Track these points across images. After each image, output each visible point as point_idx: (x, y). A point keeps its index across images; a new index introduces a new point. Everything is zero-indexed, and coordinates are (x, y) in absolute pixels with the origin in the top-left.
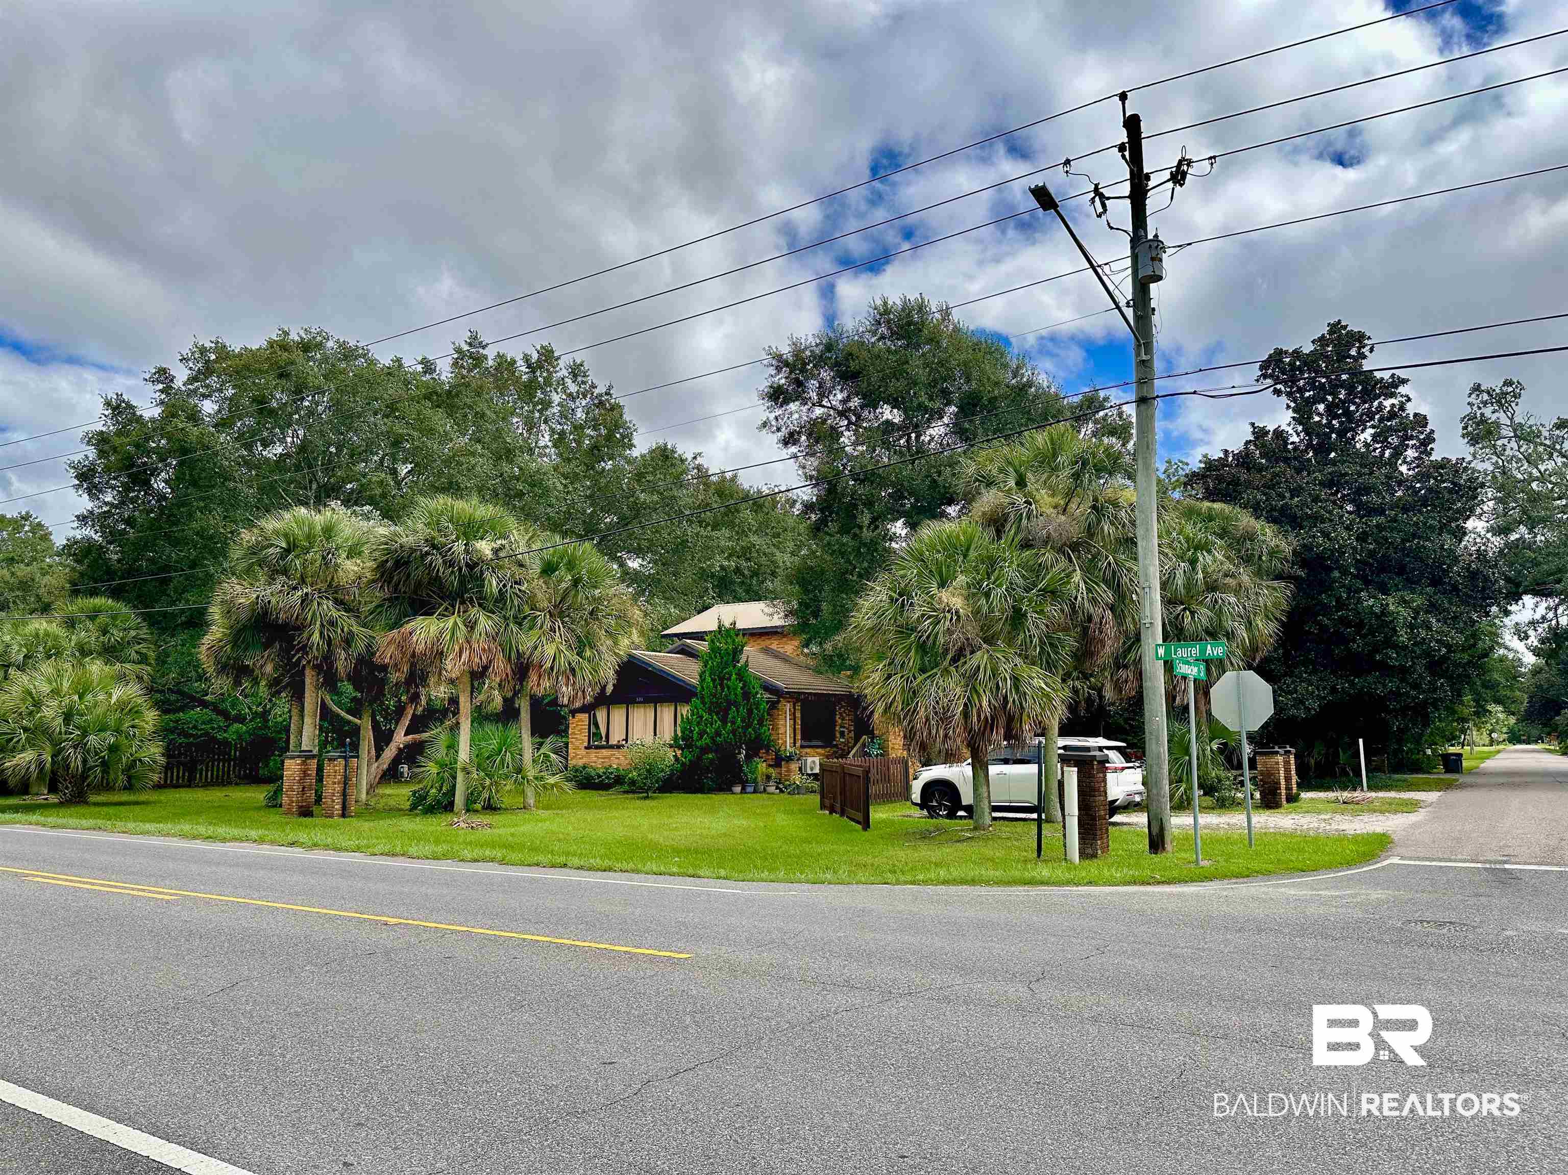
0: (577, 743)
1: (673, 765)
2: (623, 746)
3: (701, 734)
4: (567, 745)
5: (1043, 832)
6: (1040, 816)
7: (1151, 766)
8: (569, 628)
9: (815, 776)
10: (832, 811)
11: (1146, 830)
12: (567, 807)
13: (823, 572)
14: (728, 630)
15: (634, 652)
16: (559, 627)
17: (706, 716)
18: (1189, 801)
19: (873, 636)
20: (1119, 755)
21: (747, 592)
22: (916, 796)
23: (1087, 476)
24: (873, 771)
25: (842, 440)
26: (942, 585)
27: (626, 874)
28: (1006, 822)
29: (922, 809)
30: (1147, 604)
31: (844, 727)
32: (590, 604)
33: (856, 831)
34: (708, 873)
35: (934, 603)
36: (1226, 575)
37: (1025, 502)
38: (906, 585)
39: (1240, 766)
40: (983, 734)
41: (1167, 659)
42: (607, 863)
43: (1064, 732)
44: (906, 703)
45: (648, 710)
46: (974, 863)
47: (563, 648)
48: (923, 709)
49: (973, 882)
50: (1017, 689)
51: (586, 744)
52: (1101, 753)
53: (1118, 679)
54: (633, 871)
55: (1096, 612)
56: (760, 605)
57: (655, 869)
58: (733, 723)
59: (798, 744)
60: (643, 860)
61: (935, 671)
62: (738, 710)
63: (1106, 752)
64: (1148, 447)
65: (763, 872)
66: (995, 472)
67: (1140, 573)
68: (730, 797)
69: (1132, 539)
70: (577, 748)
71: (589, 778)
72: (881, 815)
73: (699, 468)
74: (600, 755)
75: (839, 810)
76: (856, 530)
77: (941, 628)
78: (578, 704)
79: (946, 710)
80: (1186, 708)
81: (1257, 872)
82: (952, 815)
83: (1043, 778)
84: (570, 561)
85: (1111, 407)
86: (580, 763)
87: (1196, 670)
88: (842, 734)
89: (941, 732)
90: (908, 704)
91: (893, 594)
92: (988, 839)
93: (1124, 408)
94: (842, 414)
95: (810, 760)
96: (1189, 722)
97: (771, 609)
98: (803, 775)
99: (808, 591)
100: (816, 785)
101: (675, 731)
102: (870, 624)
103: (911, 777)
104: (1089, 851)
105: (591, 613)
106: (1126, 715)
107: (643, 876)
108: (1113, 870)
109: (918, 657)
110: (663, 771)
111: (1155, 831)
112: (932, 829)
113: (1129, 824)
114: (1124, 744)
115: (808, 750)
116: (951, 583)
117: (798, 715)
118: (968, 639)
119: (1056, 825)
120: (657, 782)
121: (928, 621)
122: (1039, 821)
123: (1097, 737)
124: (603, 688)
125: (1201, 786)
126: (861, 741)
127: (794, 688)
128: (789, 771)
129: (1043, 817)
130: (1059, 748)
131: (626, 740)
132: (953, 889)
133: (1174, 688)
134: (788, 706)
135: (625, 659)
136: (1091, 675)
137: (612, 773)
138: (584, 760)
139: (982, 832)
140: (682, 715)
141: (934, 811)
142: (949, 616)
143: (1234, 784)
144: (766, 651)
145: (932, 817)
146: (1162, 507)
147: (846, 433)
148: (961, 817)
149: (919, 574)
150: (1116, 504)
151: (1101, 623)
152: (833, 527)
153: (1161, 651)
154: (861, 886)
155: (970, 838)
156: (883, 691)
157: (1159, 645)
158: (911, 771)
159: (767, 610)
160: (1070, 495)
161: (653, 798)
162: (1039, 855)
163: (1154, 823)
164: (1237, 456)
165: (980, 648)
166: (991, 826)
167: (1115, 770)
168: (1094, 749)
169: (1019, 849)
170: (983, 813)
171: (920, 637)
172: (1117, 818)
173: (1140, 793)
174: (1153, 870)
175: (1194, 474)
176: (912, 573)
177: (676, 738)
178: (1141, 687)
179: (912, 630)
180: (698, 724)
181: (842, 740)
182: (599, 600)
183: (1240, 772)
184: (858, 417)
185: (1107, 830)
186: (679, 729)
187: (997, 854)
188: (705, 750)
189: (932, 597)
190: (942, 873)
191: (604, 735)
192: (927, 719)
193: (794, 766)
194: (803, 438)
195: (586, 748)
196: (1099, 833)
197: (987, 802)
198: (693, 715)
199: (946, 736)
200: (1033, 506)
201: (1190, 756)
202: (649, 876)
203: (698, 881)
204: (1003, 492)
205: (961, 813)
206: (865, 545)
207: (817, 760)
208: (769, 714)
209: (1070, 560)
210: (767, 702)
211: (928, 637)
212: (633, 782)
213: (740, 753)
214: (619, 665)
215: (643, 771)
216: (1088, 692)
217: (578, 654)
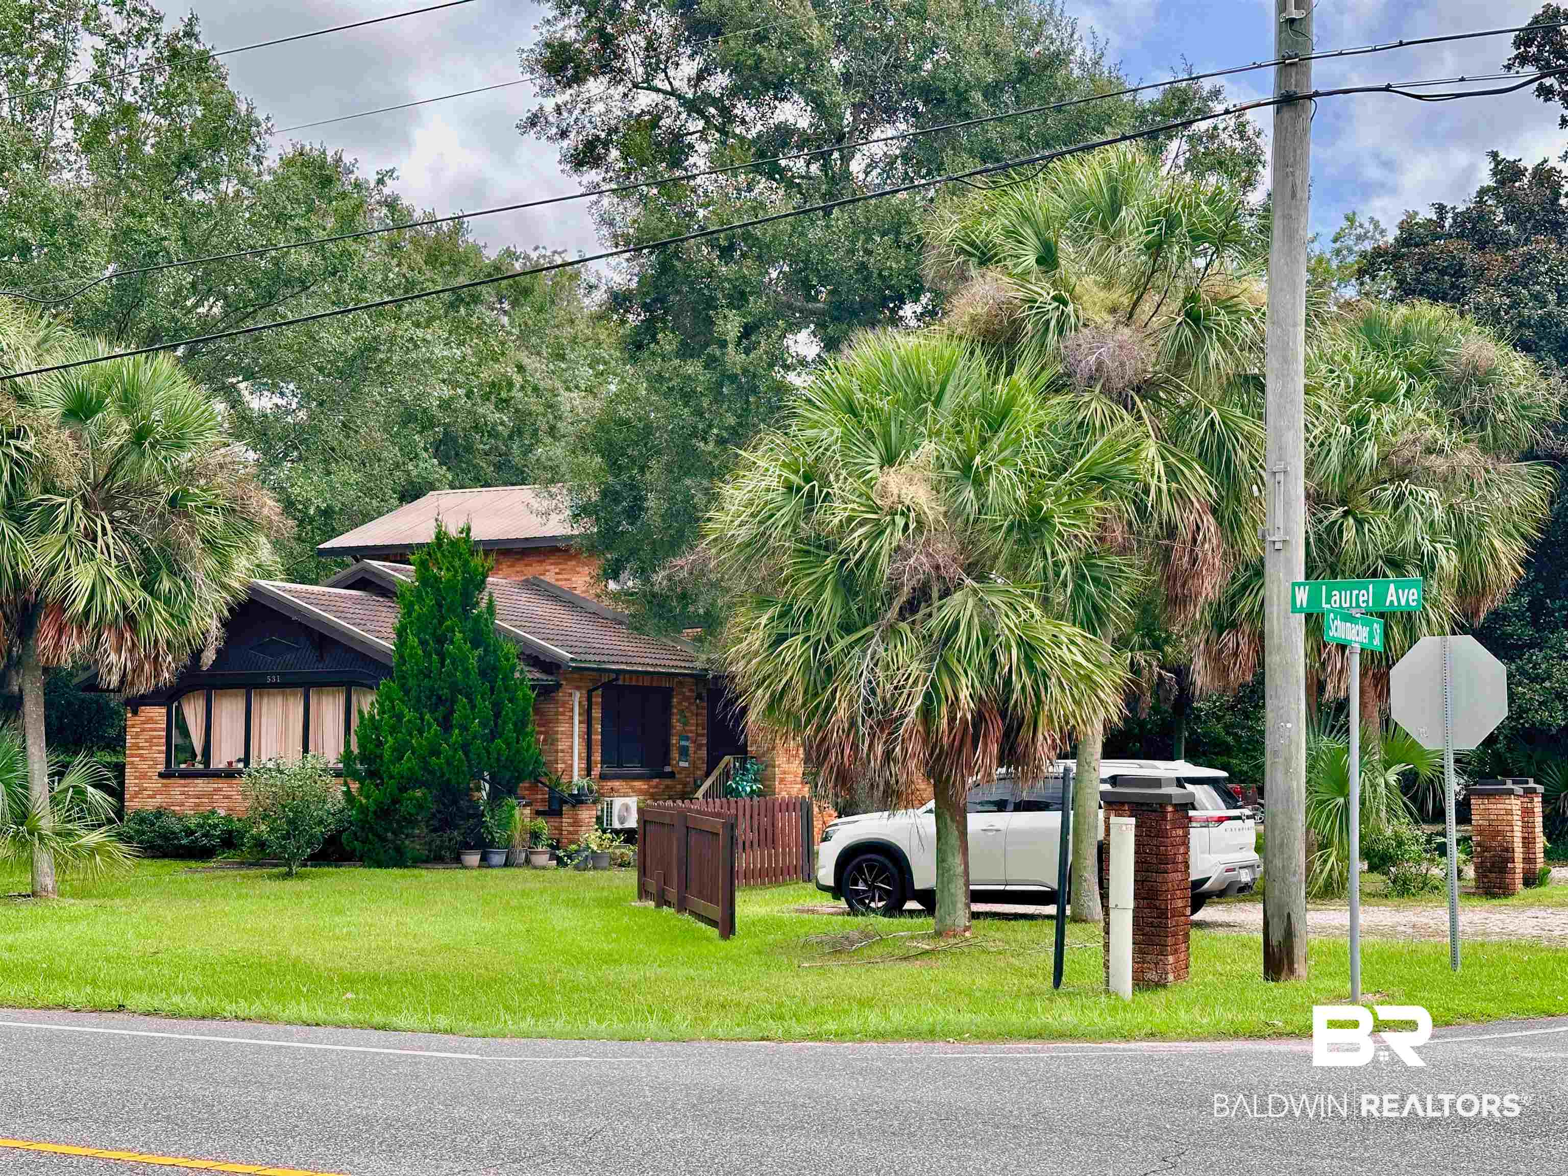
0: (143, 766)
1: (341, 811)
2: (240, 772)
3: (399, 752)
4: (120, 769)
5: (1067, 941)
6: (1061, 911)
7: (1274, 816)
8: (126, 532)
9: (629, 836)
10: (662, 901)
11: (1260, 937)
12: (118, 893)
13: (648, 430)
14: (454, 543)
15: (262, 583)
16: (104, 528)
17: (409, 715)
18: (1343, 881)
19: (748, 559)
20: (1215, 794)
21: (498, 467)
22: (826, 873)
23: (1176, 249)
24: (743, 825)
25: (691, 160)
26: (889, 459)
27: (246, 1024)
28: (997, 922)
29: (836, 897)
30: (1280, 506)
31: (687, 739)
32: (169, 481)
33: (708, 939)
34: (413, 1021)
35: (873, 496)
36: (1429, 451)
37: (1054, 298)
38: (817, 459)
39: (1439, 815)
40: (960, 751)
41: (1310, 611)
42: (205, 1004)
43: (1113, 749)
44: (812, 692)
45: (291, 700)
46: (936, 998)
47: (111, 573)
48: (844, 705)
49: (932, 1034)
50: (1031, 668)
51: (161, 768)
52: (1180, 791)
53: (1221, 651)
54: (260, 1019)
55: (1185, 520)
56: (522, 495)
57: (305, 1014)
58: (464, 728)
59: (596, 771)
60: (280, 997)
61: (869, 629)
62: (471, 701)
63: (1190, 787)
64: (1294, 195)
65: (523, 1018)
66: (997, 238)
67: (1270, 444)
68: (460, 874)
69: (1255, 377)
70: (143, 776)
71: (167, 836)
72: (756, 909)
73: (391, 204)
74: (190, 790)
75: (674, 900)
76: (714, 350)
77: (886, 543)
78: (143, 687)
79: (888, 706)
80: (1342, 706)
81: (1465, 1016)
82: (894, 909)
83: (1070, 837)
84: (125, 391)
85: (1227, 112)
86: (150, 805)
87: (1365, 632)
88: (684, 752)
89: (879, 749)
90: (816, 695)
91: (793, 477)
92: (963, 953)
93: (1249, 115)
94: (694, 107)
95: (618, 803)
96: (1348, 730)
97: (545, 503)
98: (604, 831)
99: (620, 468)
100: (630, 852)
101: (347, 743)
102: (743, 535)
103: (817, 837)
104: (1152, 976)
105: (173, 502)
106: (1228, 718)
107: (281, 1027)
108: (1196, 1011)
109: (838, 603)
110: (321, 822)
111: (1277, 937)
112: (856, 935)
113: (1228, 925)
114: (1224, 774)
115: (616, 784)
116: (907, 456)
117: (597, 713)
118: (937, 567)
119: (1090, 927)
120: (309, 843)
121: (861, 531)
122: (1060, 919)
123: (1172, 759)
124: (197, 655)
125: (1366, 854)
126: (722, 765)
127: (591, 660)
128: (576, 823)
129: (1068, 912)
130: (1103, 781)
131: (246, 760)
132: (891, 1048)
133: (1323, 665)
134: (577, 698)
135: (243, 597)
136: (1167, 641)
137: (215, 826)
138: (158, 800)
139: (952, 941)
140: (360, 712)
141: (862, 902)
142: (900, 521)
143: (1426, 851)
144: (534, 586)
145: (853, 911)
146: (1314, 317)
147: (702, 147)
148: (911, 912)
149: (847, 437)
150: (1231, 309)
151: (1195, 540)
152: (668, 342)
153: (1302, 596)
154: (716, 1044)
155: (927, 952)
156: (768, 668)
157: (1300, 585)
158: (817, 824)
159: (535, 504)
160: (1140, 289)
161: (301, 877)
162: (1057, 982)
163: (1274, 923)
164: (1461, 219)
165: (959, 586)
166: (967, 929)
167: (1206, 822)
168: (1169, 781)
169: (1017, 971)
170: (954, 904)
171: (844, 562)
172: (1205, 914)
173: (1251, 867)
174: (1267, 1011)
175: (1378, 252)
176: (831, 433)
177: (347, 757)
178: (1262, 664)
179: (826, 548)
180: (393, 730)
181: (682, 764)
182: (190, 474)
183: (1439, 828)
184: (726, 112)
185: (1187, 936)
186: (354, 740)
187: (979, 982)
188: (407, 783)
189: (869, 484)
190: (874, 1019)
191: (198, 746)
192: (853, 724)
193: (587, 815)
194: (614, 153)
195: (161, 775)
196: (1170, 941)
197: (961, 882)
198: (382, 712)
199: (888, 755)
200: (1071, 307)
201: (1346, 796)
202: (294, 1029)
203: (392, 1036)
204: (1010, 275)
205: (911, 905)
206: (733, 378)
207: (633, 802)
208: (537, 711)
209: (1139, 418)
210: (533, 688)
211: (858, 564)
212: (261, 844)
213: (479, 789)
214: (231, 610)
215: (282, 824)
216: (1160, 674)
217: (144, 586)
